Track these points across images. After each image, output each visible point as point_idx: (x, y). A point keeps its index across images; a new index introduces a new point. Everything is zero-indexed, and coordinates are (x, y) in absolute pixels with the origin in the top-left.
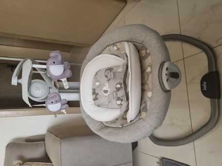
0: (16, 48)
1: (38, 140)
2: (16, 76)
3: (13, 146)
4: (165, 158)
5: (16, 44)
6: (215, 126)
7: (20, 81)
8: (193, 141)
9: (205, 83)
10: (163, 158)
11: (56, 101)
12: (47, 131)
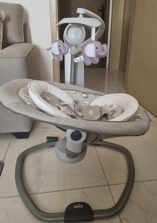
0: (122, 14)
1: (25, 36)
2: (86, 13)
3: (20, 11)
4: (3, 167)
5: (126, 14)
6: (36, 217)
7: (81, 15)
8: (20, 195)
9: (82, 206)
10: (3, 165)
11: (60, 50)
12: (35, 45)
